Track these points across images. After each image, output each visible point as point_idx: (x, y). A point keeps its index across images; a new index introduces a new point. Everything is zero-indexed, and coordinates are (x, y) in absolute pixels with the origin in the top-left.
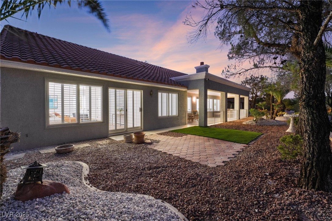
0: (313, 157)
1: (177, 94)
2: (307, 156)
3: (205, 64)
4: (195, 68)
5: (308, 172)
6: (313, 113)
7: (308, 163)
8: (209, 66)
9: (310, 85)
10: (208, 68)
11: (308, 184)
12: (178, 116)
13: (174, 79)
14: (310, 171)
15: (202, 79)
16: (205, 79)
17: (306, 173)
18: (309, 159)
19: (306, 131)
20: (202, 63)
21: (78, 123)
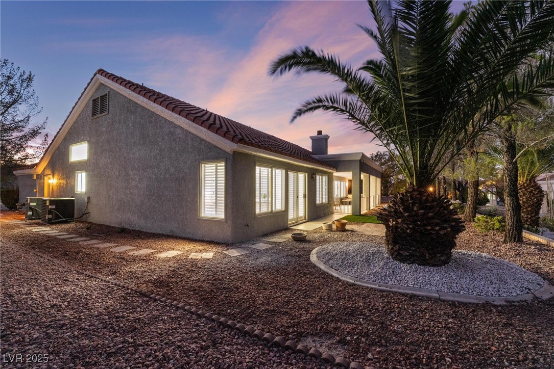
0: (514, 224)
1: (327, 177)
2: (510, 224)
3: (323, 133)
4: (311, 137)
5: (511, 234)
6: (513, 200)
7: (511, 229)
8: (329, 137)
9: (511, 184)
10: (327, 139)
11: (511, 241)
12: (328, 203)
13: (318, 158)
14: (512, 233)
15: (357, 160)
16: (360, 160)
17: (509, 235)
18: (511, 226)
19: (509, 210)
20: (320, 133)
21: (272, 212)
